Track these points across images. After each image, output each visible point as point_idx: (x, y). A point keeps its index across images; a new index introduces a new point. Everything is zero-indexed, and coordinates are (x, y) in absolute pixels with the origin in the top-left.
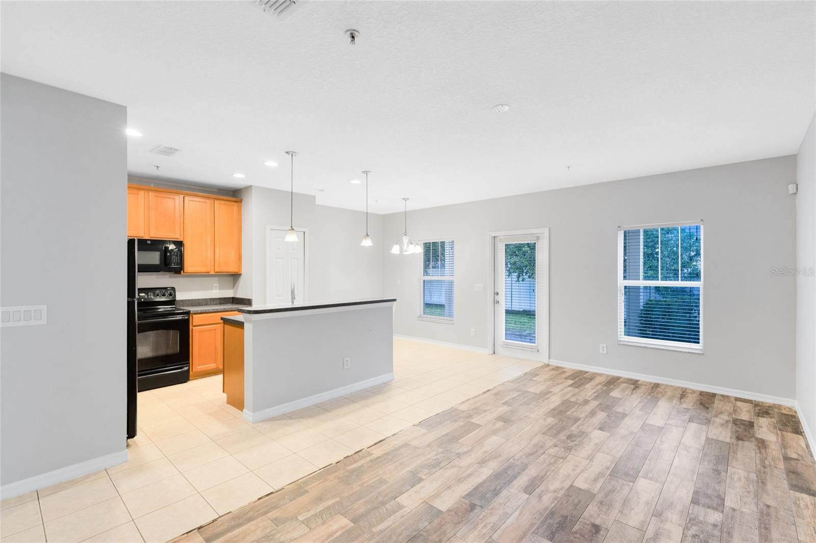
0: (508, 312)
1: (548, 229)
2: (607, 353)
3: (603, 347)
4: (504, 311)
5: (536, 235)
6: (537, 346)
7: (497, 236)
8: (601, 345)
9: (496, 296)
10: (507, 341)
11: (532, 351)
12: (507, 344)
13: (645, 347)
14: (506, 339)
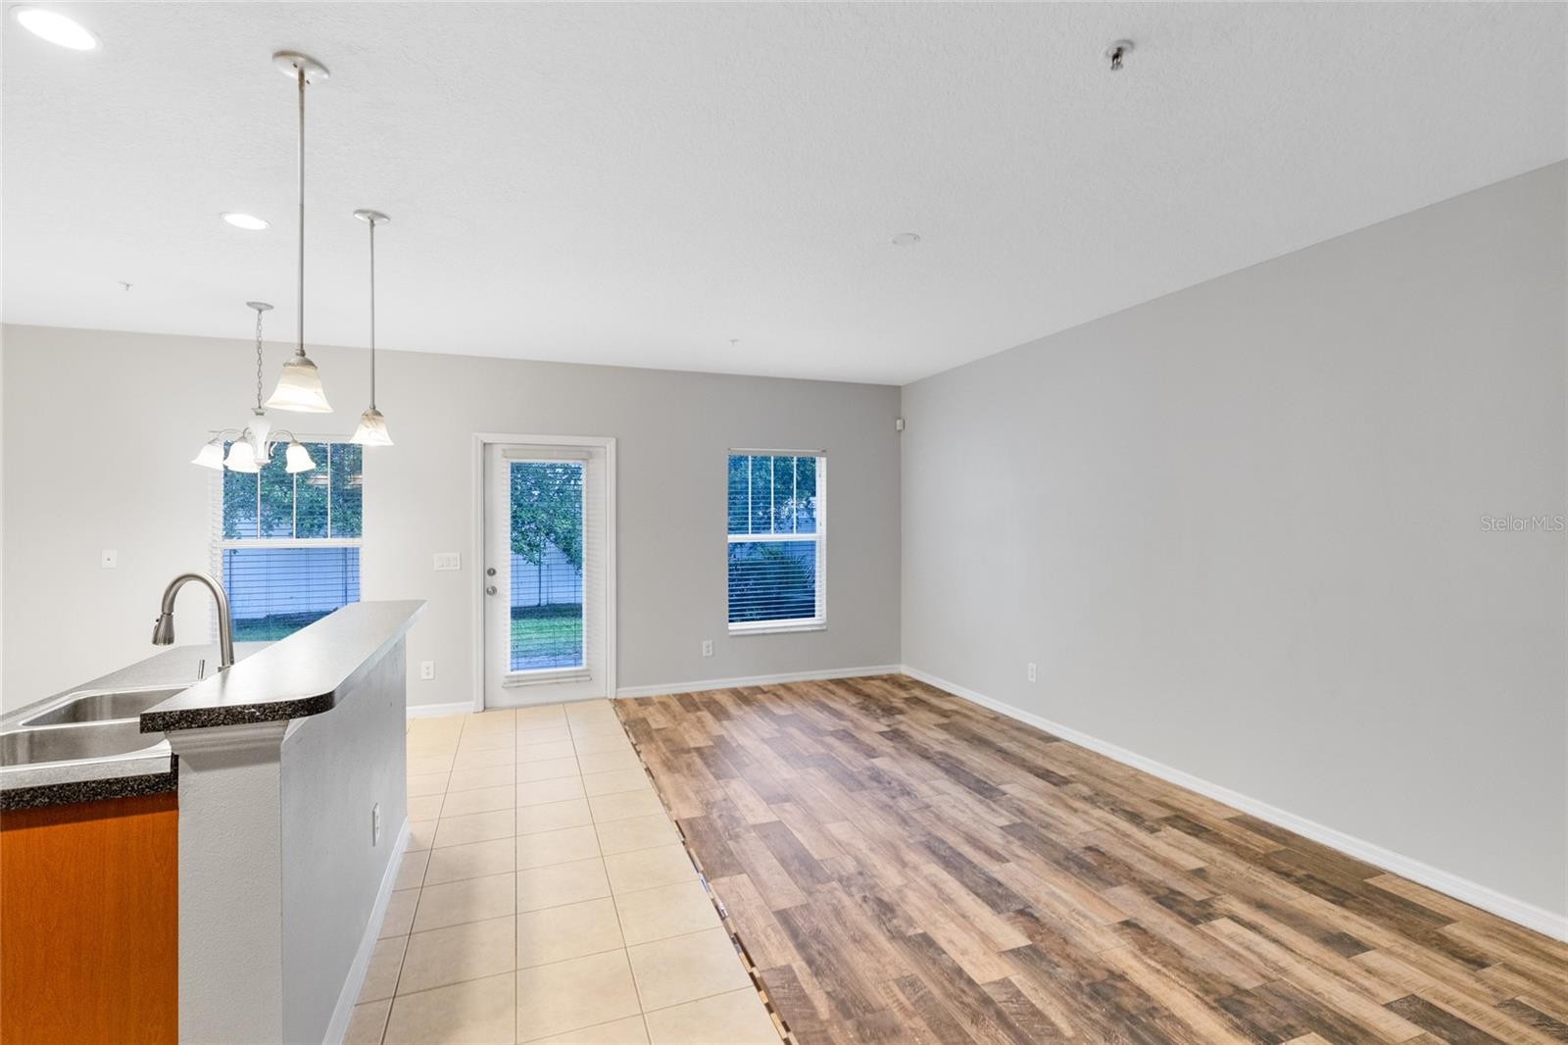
0: (518, 613)
1: (614, 440)
2: (713, 655)
3: (708, 647)
4: (509, 610)
5: (587, 449)
6: (587, 670)
7: (490, 444)
8: (705, 643)
9: (488, 577)
10: (515, 673)
11: (577, 682)
12: (519, 680)
13: (764, 634)
14: (512, 670)
